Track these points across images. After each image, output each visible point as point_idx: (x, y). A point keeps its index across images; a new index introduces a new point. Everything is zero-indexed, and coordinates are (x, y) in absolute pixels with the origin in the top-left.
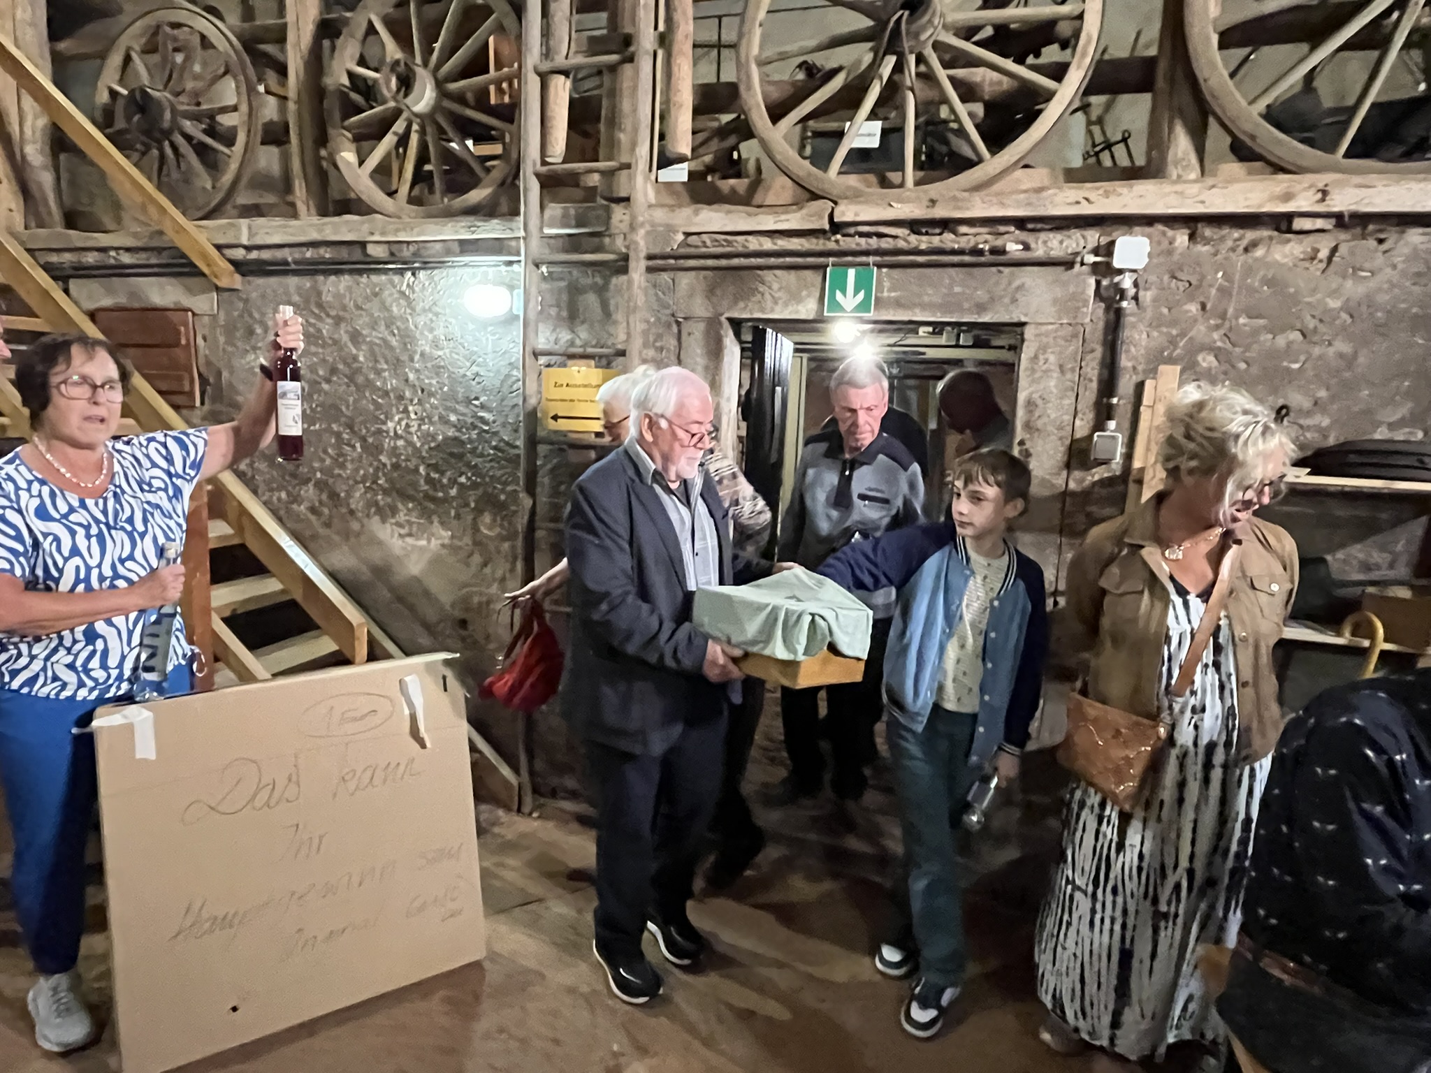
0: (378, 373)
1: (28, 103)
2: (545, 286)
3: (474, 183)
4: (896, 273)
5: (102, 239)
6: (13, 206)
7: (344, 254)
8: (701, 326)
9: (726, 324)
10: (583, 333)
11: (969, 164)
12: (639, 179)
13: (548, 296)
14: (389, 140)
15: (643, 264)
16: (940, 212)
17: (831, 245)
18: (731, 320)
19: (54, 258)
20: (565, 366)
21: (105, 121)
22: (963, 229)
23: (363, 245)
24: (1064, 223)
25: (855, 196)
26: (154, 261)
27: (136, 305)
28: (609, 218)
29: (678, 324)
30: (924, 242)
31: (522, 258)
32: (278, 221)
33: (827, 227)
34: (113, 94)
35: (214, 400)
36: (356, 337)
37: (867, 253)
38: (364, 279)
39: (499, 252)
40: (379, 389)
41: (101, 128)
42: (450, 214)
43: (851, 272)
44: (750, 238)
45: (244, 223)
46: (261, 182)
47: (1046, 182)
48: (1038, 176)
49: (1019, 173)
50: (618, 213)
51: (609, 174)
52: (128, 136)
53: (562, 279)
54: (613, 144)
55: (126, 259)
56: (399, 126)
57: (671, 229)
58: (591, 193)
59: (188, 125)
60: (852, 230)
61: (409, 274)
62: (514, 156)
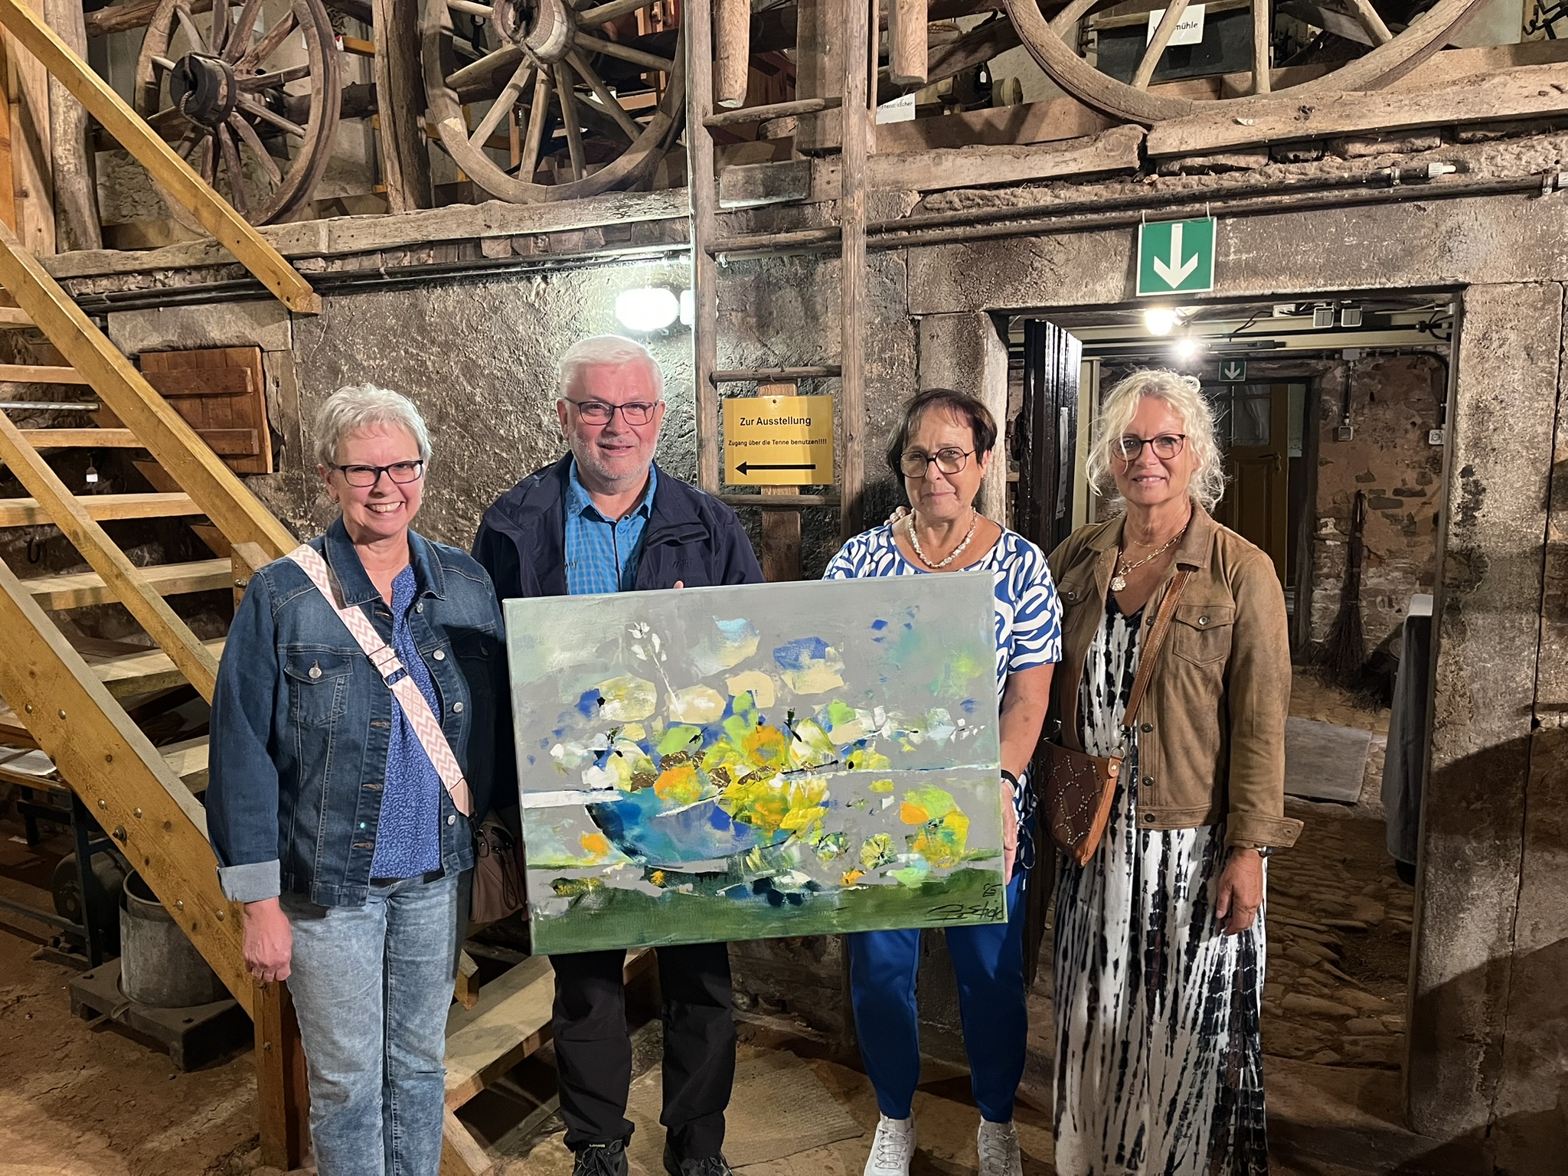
0: (501, 416)
1: (60, 91)
2: (722, 282)
3: (624, 145)
4: (1248, 224)
5: (146, 259)
6: (42, 226)
7: (452, 257)
8: (950, 324)
9: (985, 318)
10: (779, 347)
11: (1358, 51)
12: (854, 119)
13: (726, 296)
14: (508, 96)
15: (863, 240)
16: (1317, 125)
17: (1144, 191)
18: (991, 313)
19: (89, 288)
20: (755, 394)
21: (148, 106)
22: (1357, 148)
23: (476, 242)
24: (1521, 127)
25: (1177, 114)
26: (210, 283)
27: (190, 343)
28: (811, 179)
29: (916, 324)
30: (1292, 174)
31: (692, 245)
32: (367, 219)
33: (1137, 164)
34: (158, 68)
35: (290, 465)
36: (470, 370)
37: (1200, 198)
38: (479, 290)
39: (660, 241)
40: (502, 439)
41: (145, 112)
42: (590, 192)
43: (1177, 230)
44: (1019, 191)
45: (322, 224)
46: (343, 171)
47: (1483, 68)
48: (1471, 59)
49: (1439, 57)
50: (826, 173)
51: (809, 117)
52: (175, 122)
53: (748, 272)
54: (814, 73)
55: (177, 282)
56: (520, 77)
57: (900, 187)
58: (783, 147)
59: (248, 99)
60: (1176, 166)
61: (539, 279)
62: (676, 103)
